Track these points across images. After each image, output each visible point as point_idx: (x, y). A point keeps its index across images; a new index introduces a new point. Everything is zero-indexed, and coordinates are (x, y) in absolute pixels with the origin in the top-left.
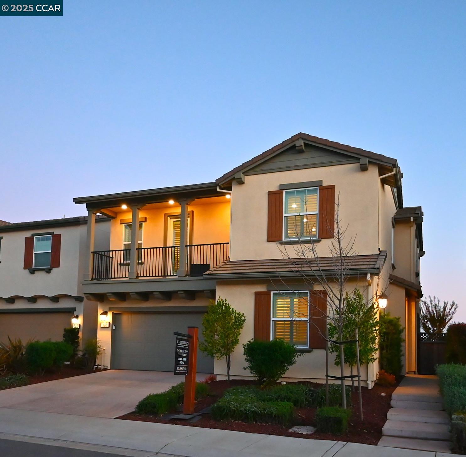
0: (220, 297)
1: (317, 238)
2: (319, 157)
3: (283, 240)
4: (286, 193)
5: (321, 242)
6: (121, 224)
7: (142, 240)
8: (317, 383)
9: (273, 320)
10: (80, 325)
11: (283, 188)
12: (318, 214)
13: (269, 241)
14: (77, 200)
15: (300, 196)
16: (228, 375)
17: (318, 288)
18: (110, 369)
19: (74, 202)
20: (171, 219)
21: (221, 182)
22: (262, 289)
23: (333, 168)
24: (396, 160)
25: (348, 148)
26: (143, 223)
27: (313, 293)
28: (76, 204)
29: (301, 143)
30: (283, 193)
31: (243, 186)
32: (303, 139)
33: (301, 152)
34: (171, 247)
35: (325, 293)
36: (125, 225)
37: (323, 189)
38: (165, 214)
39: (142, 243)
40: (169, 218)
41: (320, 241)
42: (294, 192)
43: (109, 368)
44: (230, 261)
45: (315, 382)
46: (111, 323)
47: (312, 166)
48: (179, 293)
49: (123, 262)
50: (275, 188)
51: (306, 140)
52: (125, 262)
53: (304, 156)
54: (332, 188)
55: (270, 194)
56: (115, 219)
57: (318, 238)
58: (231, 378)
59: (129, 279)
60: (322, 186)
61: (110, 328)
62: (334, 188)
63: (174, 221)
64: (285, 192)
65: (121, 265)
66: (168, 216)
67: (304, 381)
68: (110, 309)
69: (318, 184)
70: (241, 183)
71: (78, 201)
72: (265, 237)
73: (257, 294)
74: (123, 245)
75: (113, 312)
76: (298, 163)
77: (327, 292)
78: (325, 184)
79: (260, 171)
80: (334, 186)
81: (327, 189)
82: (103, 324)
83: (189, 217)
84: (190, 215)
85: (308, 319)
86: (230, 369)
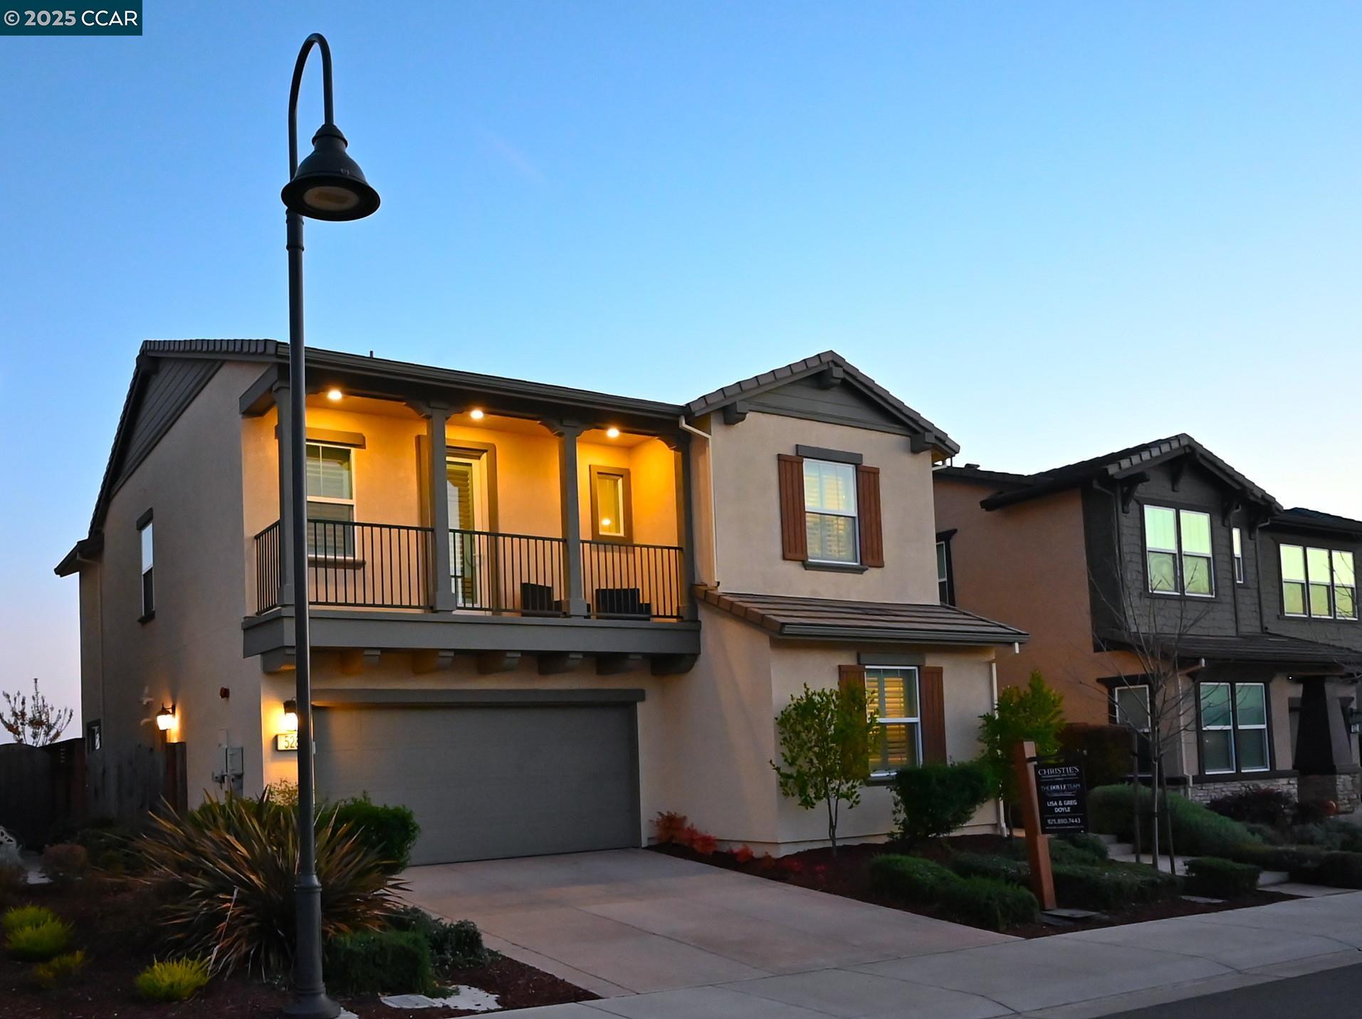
1: (859, 564)
3: (809, 560)
4: (807, 463)
5: (868, 573)
7: (349, 498)
11: (805, 452)
12: (857, 518)
13: (786, 558)
16: (833, 838)
17: (930, 662)
22: (849, 659)
26: (353, 450)
27: (924, 672)
29: (838, 373)
30: (803, 463)
31: (733, 431)
33: (832, 388)
35: (938, 672)
37: (861, 471)
39: (353, 506)
41: (867, 569)
47: (846, 422)
50: (787, 450)
51: (841, 368)
54: (876, 473)
55: (782, 460)
57: (861, 564)
58: (839, 844)
60: (861, 462)
64: (806, 461)
69: (856, 460)
70: (733, 422)
72: (778, 550)
73: (842, 670)
75: (314, 703)
76: (820, 409)
77: (944, 671)
78: (867, 463)
79: (763, 405)
80: (878, 469)
81: (868, 473)
82: (287, 739)
83: (479, 458)
84: (484, 456)
85: (917, 720)
86: (836, 826)
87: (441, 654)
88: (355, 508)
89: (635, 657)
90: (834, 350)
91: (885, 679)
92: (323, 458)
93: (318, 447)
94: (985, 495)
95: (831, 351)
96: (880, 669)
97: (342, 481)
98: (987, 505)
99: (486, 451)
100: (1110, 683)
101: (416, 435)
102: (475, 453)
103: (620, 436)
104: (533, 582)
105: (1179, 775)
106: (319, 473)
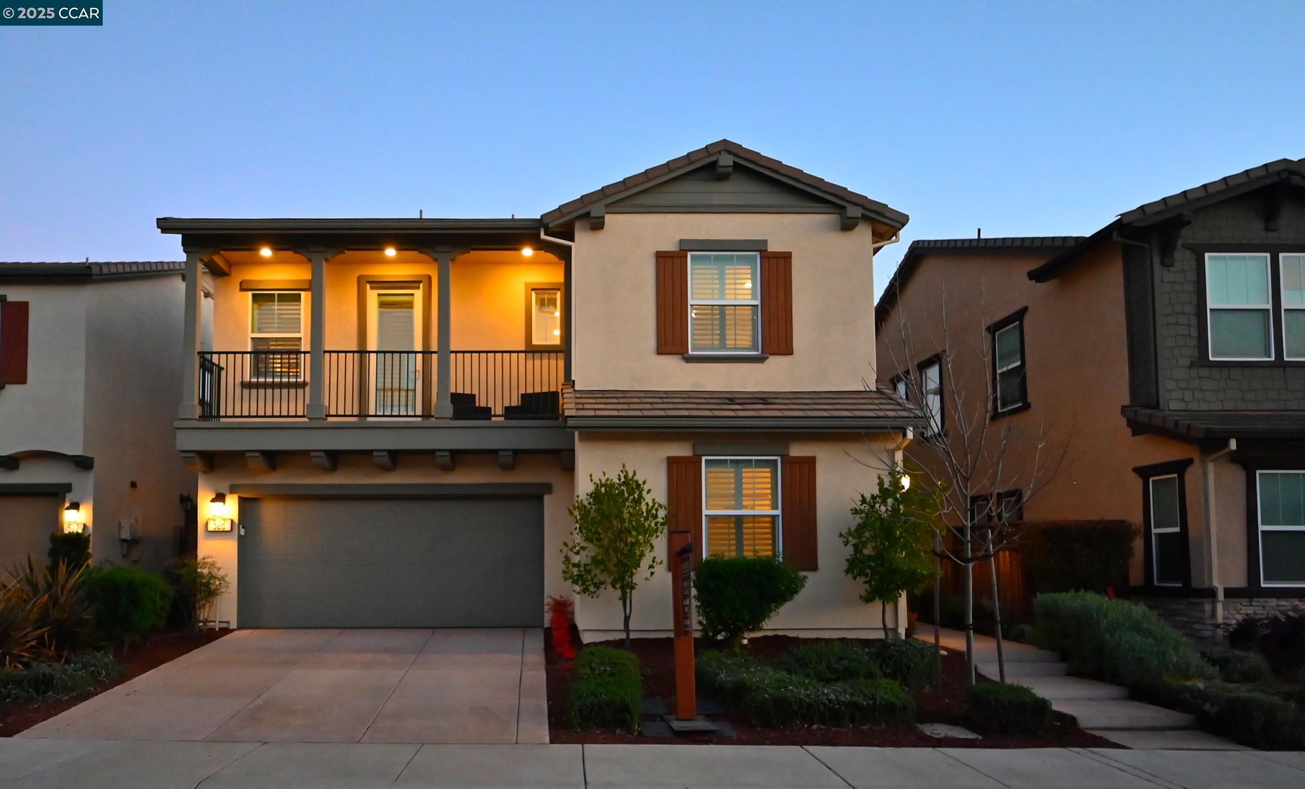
0: (624, 466)
1: (759, 352)
2: (755, 193)
3: (690, 352)
4: (692, 257)
5: (767, 362)
6: (242, 290)
7: (300, 332)
8: (799, 637)
9: (706, 515)
10: (85, 525)
11: (686, 246)
12: (760, 306)
13: (660, 351)
14: (169, 225)
15: (716, 267)
16: (627, 629)
17: (797, 451)
18: (235, 627)
19: (158, 227)
20: (371, 288)
21: (554, 221)
22: (681, 450)
23: (787, 219)
24: (908, 216)
25: (818, 183)
26: (303, 294)
27: (788, 461)
28: (162, 233)
29: (726, 160)
30: (686, 257)
31: (600, 235)
32: (729, 152)
33: (722, 178)
34: (377, 352)
35: (811, 462)
36: (254, 295)
37: (769, 258)
38: (360, 279)
39: (301, 338)
40: (368, 286)
41: (767, 358)
42: (709, 257)
43: (234, 625)
44: (575, 390)
45: (796, 636)
46: (236, 520)
47: (747, 210)
48: (437, 454)
49: (250, 379)
50: (670, 246)
51: (736, 155)
52: (254, 380)
53: (727, 186)
54: (786, 257)
55: (661, 257)
56: (226, 278)
57: (762, 353)
58: (633, 636)
59: (308, 420)
60: (766, 250)
61: (232, 533)
62: (791, 257)
63: (379, 295)
64: (691, 255)
65: (244, 385)
66: (368, 282)
67: (774, 635)
68: (233, 490)
69: (759, 247)
70: (597, 225)
71: (166, 225)
72: (651, 343)
73: (672, 462)
74: (250, 341)
75: (241, 495)
76: (716, 200)
77: (817, 461)
78: (772, 248)
79: (637, 206)
80: (791, 253)
81: (777, 258)
82: (215, 522)
83: (418, 288)
84: (421, 285)
85: (778, 512)
86: (630, 617)
87: (312, 454)
88: (302, 339)
89: (505, 453)
90: (726, 139)
91: (744, 470)
92: (278, 301)
93: (274, 294)
94: (1035, 264)
95: (725, 140)
96: (727, 460)
97: (300, 319)
98: (1036, 276)
99: (421, 282)
100: (1144, 472)
101: (357, 275)
102: (413, 284)
103: (534, 254)
104: (460, 391)
105: (1206, 586)
106: (274, 314)
